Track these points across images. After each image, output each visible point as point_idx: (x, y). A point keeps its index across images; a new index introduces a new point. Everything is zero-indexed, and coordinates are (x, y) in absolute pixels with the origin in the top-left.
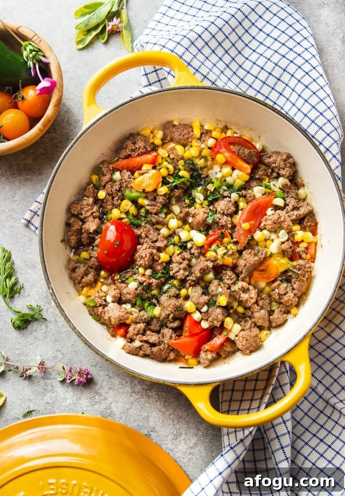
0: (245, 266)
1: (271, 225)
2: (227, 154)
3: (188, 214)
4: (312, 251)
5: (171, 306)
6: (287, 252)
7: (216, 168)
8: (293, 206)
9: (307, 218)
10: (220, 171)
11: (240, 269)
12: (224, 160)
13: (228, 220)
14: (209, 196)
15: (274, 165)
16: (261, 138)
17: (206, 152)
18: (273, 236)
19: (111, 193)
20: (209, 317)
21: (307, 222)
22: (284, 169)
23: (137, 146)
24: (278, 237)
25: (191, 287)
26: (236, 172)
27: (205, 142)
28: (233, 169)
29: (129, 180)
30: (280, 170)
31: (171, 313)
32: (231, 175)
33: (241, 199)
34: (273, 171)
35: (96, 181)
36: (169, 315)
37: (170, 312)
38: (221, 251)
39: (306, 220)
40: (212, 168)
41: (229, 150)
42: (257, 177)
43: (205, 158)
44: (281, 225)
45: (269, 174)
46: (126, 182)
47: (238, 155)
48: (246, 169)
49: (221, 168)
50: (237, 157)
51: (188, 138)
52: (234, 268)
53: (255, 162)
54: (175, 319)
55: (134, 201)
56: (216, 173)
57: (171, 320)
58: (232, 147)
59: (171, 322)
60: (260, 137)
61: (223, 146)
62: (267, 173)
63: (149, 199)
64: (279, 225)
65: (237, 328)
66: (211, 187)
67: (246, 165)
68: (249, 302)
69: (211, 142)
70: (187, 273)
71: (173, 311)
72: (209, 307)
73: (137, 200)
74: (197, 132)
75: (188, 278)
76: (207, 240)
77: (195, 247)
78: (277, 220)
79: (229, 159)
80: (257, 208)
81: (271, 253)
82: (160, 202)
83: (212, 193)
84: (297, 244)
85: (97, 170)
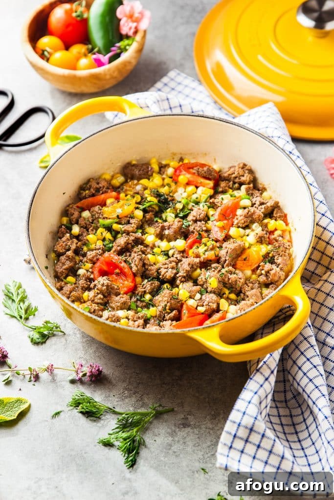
0: (227, 252)
1: (243, 219)
2: (188, 176)
3: (163, 228)
4: (287, 237)
5: (166, 295)
6: (264, 238)
7: (181, 190)
8: (260, 201)
9: (276, 210)
10: (185, 192)
11: (223, 259)
12: (186, 181)
13: (202, 224)
14: (180, 213)
15: (234, 175)
16: (216, 161)
17: (167, 181)
18: (248, 231)
19: (85, 225)
20: (204, 302)
21: (276, 213)
22: (243, 176)
23: (100, 185)
24: (253, 230)
25: (182, 283)
26: (200, 189)
27: (165, 172)
28: (197, 187)
29: (100, 211)
30: (240, 179)
31: (168, 302)
32: (196, 193)
33: (210, 209)
34: (234, 183)
35: (67, 222)
36: (166, 305)
37: (166, 302)
38: (202, 249)
39: (275, 212)
40: (176, 191)
41: (189, 173)
42: (220, 189)
43: (168, 185)
44: (252, 218)
45: (231, 186)
46: (98, 213)
47: (199, 175)
48: (208, 184)
49: (185, 189)
50: (198, 177)
51: (148, 172)
52: (218, 260)
53: (215, 177)
54: (172, 310)
55: (109, 229)
56: (181, 194)
57: (169, 311)
58: (191, 170)
59: (169, 313)
60: (215, 159)
61: (182, 170)
62: (229, 186)
63: (123, 223)
64: (250, 219)
65: (233, 308)
66: (179, 206)
67: (208, 182)
68: (238, 282)
69: (170, 171)
70: (175, 271)
71: (169, 300)
72: (202, 295)
73: (112, 226)
74: (156, 167)
75: (178, 275)
76: (186, 243)
77: (177, 252)
78: (248, 213)
79: (191, 179)
80: (227, 210)
81: (250, 244)
82: (134, 223)
83: (182, 210)
84: (272, 233)
85: (65, 213)
